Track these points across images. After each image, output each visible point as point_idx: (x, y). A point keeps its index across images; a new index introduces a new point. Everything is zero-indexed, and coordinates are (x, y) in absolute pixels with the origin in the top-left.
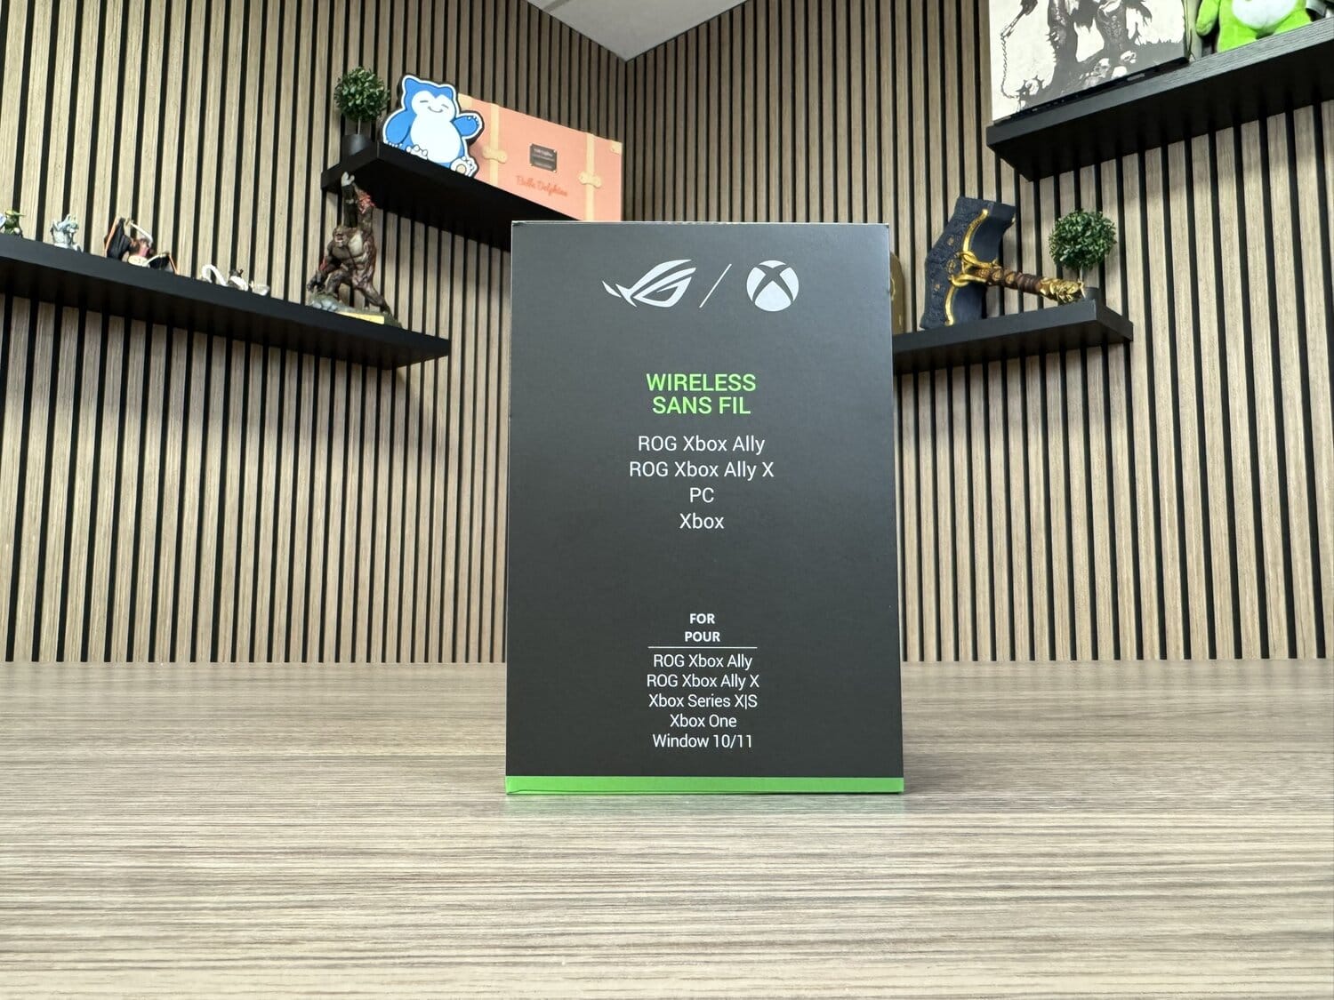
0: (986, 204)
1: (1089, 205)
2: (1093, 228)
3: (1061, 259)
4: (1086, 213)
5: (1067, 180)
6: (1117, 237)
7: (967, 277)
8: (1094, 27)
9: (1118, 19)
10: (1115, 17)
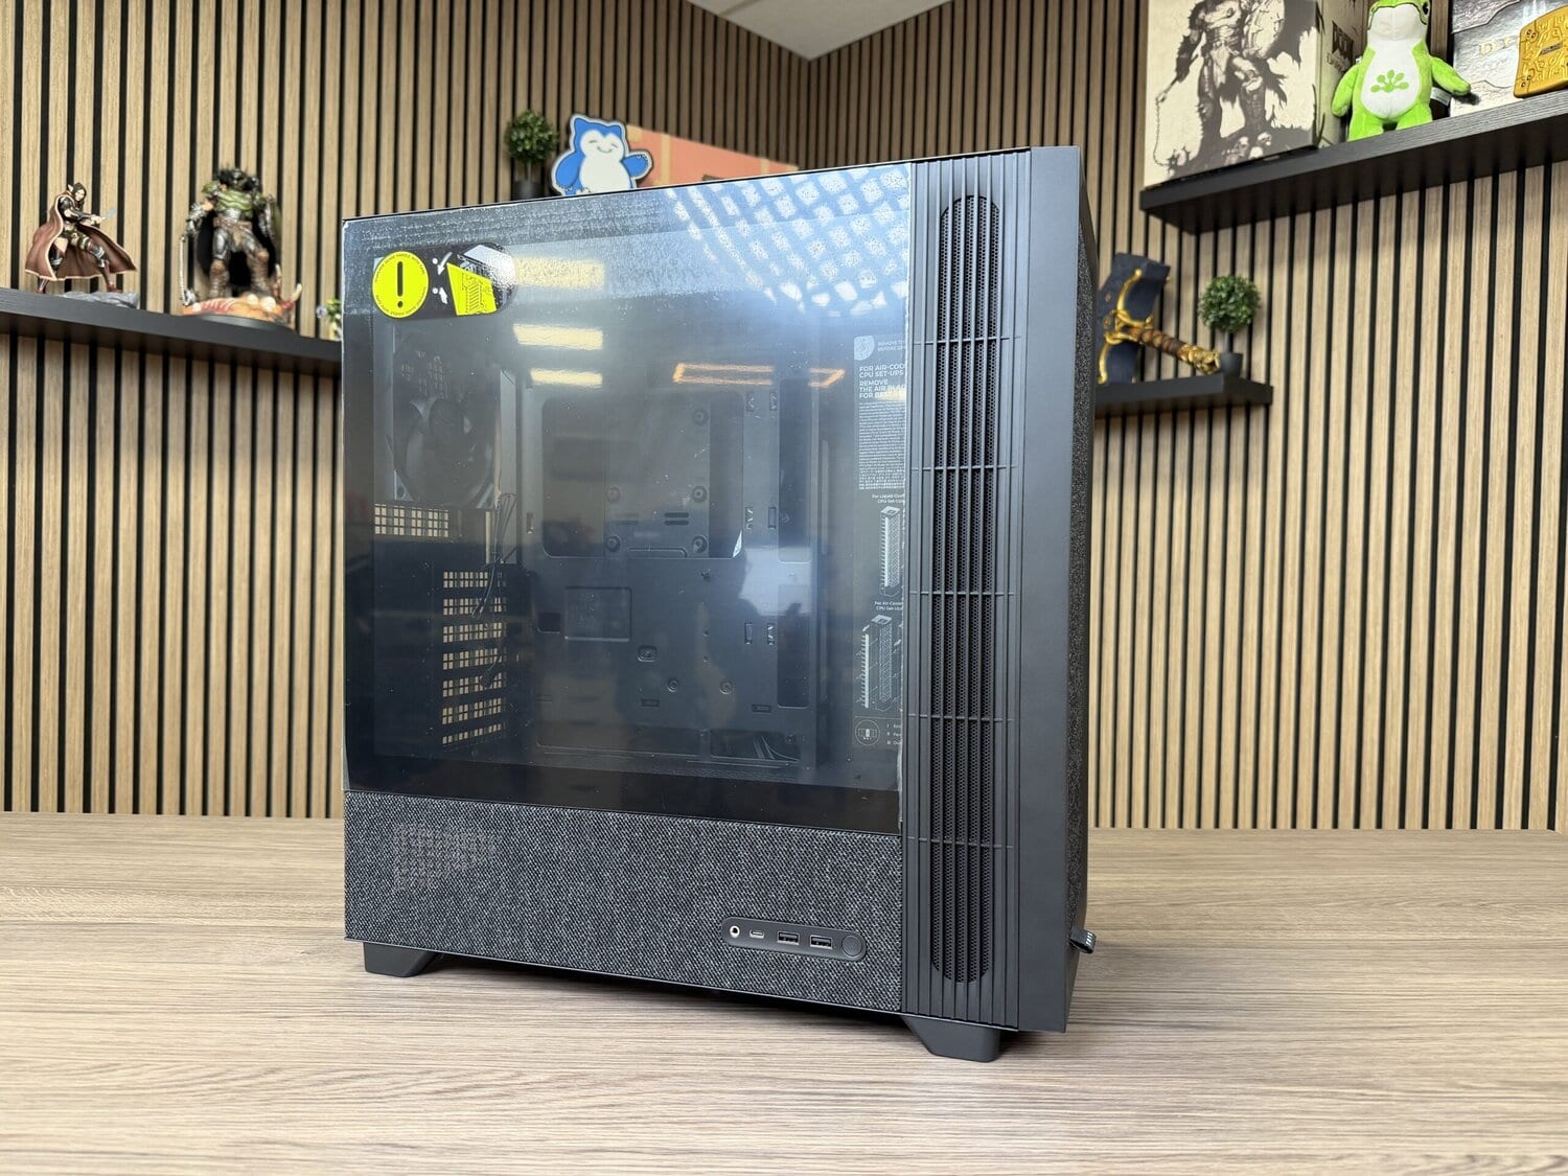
0: (1140, 264)
1: (1242, 271)
2: (1237, 295)
4: (1234, 279)
7: (1120, 335)
8: (1237, 104)
9: (1258, 99)
10: (1255, 96)
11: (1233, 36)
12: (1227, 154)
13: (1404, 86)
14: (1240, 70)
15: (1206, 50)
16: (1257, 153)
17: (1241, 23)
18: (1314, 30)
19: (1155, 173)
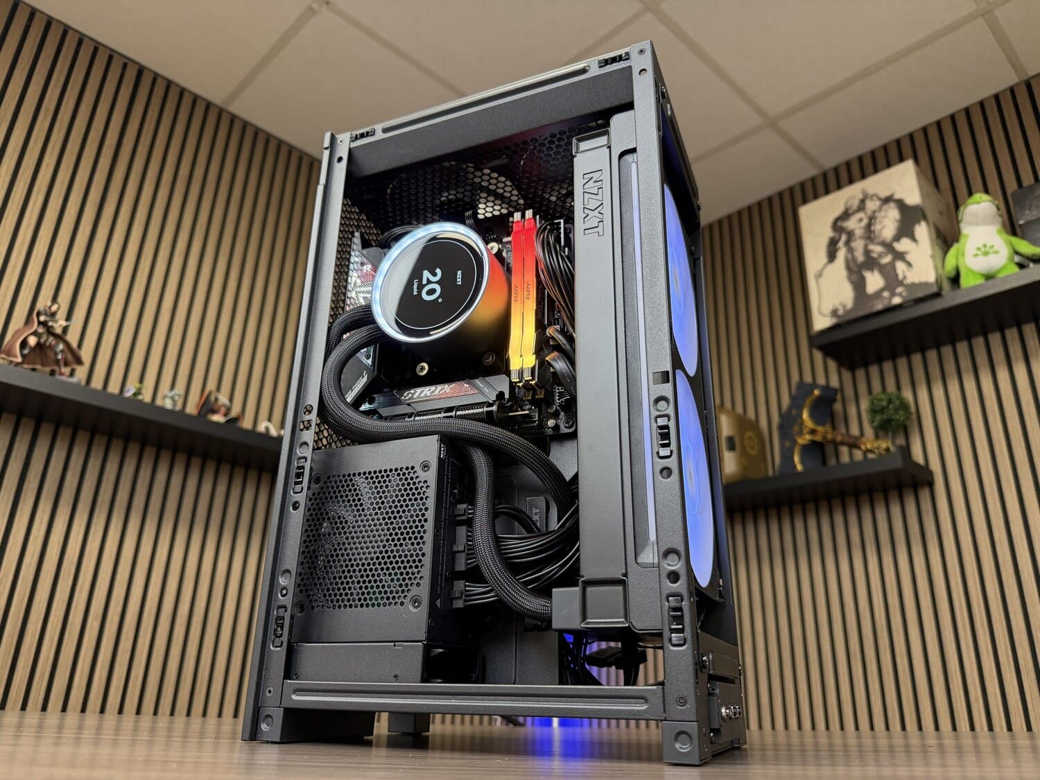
0: (818, 386)
1: (891, 387)
2: (894, 403)
3: (876, 425)
4: (890, 393)
5: (874, 370)
6: (913, 409)
7: (808, 437)
8: (876, 272)
9: (891, 267)
10: (888, 267)
11: (865, 233)
12: (873, 305)
13: (996, 252)
14: (872, 251)
15: (847, 243)
16: (897, 300)
17: (869, 225)
18: (923, 224)
19: (821, 322)
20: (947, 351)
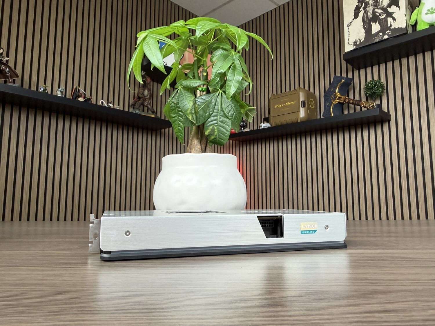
0: (343, 78)
1: (376, 78)
3: (368, 95)
4: (375, 80)
5: (369, 69)
6: (385, 88)
7: (337, 101)
8: (377, 23)
9: (385, 20)
11: (374, 3)
14: (377, 13)
15: (365, 8)
19: (348, 48)
20: (404, 61)
